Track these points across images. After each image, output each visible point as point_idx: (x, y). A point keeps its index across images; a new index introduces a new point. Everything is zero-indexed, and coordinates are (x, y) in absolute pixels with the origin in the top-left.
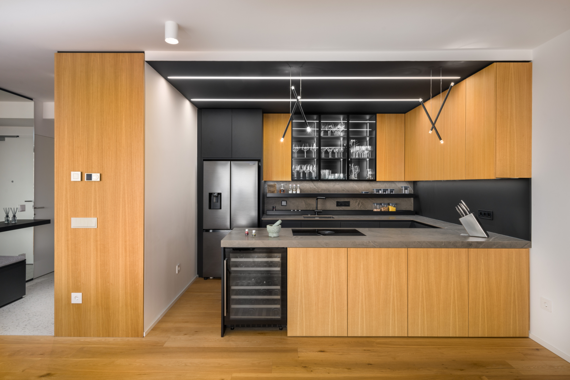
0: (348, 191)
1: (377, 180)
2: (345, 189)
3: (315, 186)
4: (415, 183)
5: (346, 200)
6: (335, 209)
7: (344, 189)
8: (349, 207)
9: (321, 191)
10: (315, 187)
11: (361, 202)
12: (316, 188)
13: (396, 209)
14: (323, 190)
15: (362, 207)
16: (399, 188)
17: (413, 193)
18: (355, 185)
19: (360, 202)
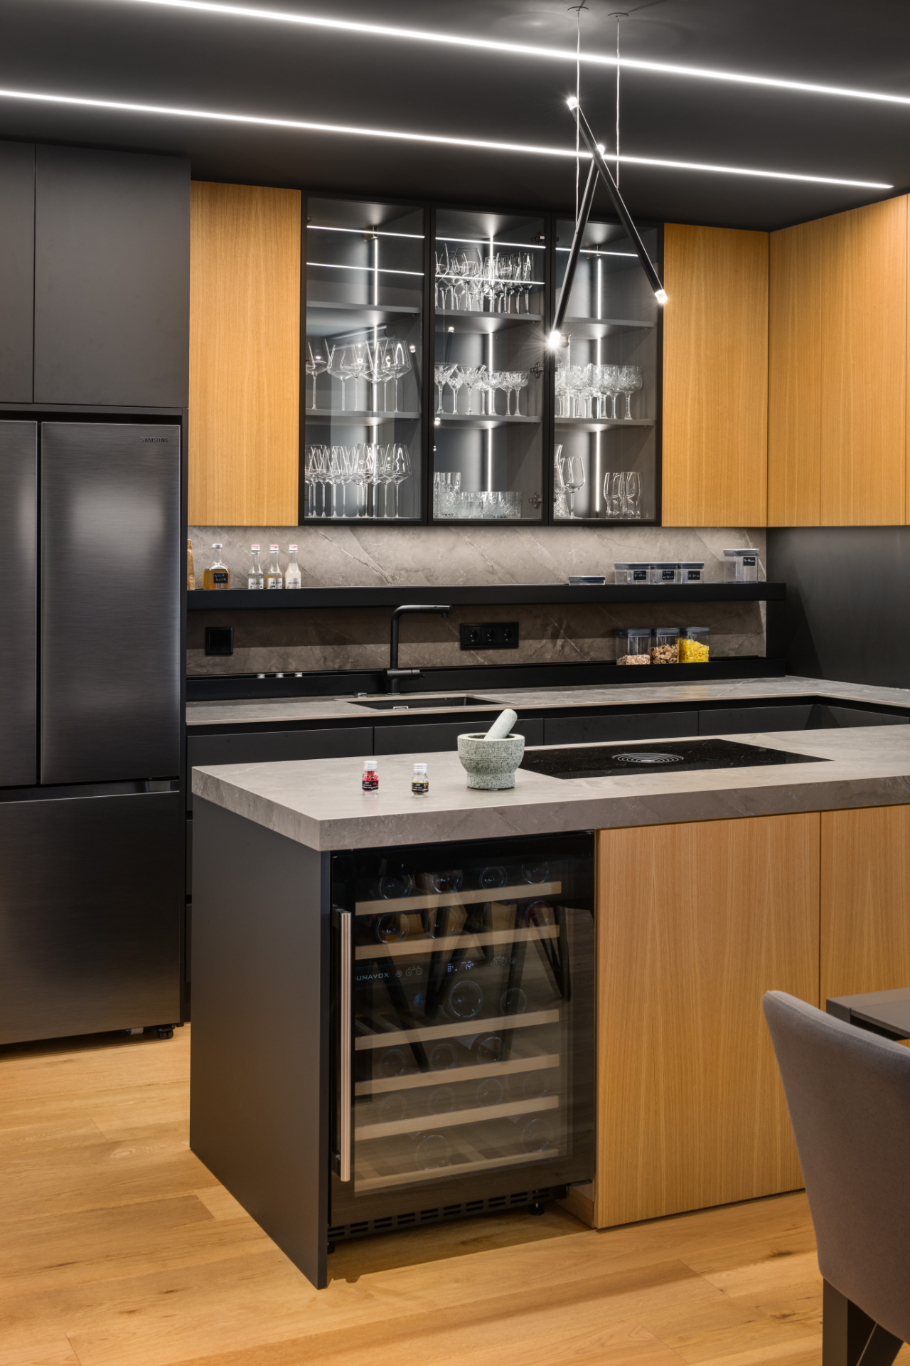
0: (512, 576)
1: (666, 521)
2: (499, 564)
3: (366, 550)
4: (772, 536)
5: (503, 617)
6: (455, 663)
7: (496, 567)
8: (513, 651)
9: (393, 578)
10: (365, 557)
11: (564, 626)
12: (373, 564)
13: (710, 652)
14: (403, 573)
15: (567, 649)
16: (714, 556)
17: (764, 580)
18: (540, 546)
19: (561, 625)
